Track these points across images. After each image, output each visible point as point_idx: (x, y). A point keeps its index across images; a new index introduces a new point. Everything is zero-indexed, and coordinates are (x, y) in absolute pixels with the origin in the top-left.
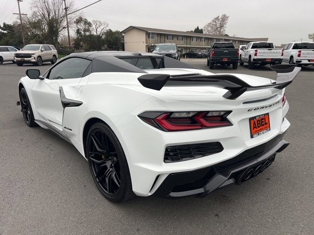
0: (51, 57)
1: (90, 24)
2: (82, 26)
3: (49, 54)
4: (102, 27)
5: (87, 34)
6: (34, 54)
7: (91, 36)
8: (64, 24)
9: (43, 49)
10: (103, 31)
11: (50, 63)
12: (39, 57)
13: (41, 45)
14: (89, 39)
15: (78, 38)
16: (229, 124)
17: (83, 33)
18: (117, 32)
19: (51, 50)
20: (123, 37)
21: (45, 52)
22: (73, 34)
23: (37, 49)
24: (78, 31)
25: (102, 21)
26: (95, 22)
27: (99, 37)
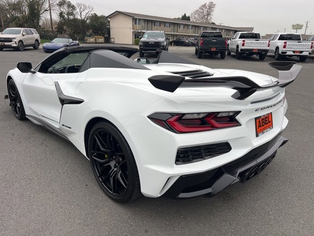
0: (33, 42)
1: (73, 7)
2: (65, 9)
3: (31, 39)
4: (87, 11)
5: (71, 17)
6: (15, 38)
7: (75, 20)
8: (46, 6)
9: (24, 33)
10: (87, 15)
11: (32, 48)
12: (21, 41)
13: (22, 29)
14: (73, 23)
15: (61, 22)
16: (238, 124)
17: (66, 16)
18: (103, 17)
19: (33, 34)
20: (109, 22)
21: (26, 36)
22: (56, 17)
23: (19, 32)
24: (61, 15)
25: (87, 5)
26: (79, 5)
27: (83, 21)
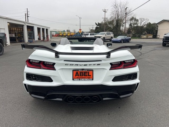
0: (110, 38)
1: (137, 20)
2: (133, 22)
4: (144, 22)
5: (135, 25)
6: (101, 36)
9: (106, 34)
10: (145, 24)
11: (109, 41)
12: (104, 38)
13: (106, 32)
14: (136, 28)
15: (130, 28)
17: (133, 25)
18: (154, 24)
19: (111, 34)
20: (158, 26)
21: (107, 36)
23: (104, 34)
24: (130, 25)
25: (145, 18)
26: (140, 19)
27: (142, 27)
